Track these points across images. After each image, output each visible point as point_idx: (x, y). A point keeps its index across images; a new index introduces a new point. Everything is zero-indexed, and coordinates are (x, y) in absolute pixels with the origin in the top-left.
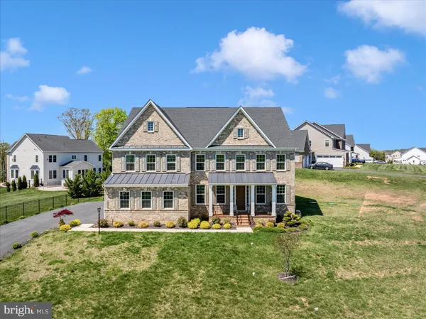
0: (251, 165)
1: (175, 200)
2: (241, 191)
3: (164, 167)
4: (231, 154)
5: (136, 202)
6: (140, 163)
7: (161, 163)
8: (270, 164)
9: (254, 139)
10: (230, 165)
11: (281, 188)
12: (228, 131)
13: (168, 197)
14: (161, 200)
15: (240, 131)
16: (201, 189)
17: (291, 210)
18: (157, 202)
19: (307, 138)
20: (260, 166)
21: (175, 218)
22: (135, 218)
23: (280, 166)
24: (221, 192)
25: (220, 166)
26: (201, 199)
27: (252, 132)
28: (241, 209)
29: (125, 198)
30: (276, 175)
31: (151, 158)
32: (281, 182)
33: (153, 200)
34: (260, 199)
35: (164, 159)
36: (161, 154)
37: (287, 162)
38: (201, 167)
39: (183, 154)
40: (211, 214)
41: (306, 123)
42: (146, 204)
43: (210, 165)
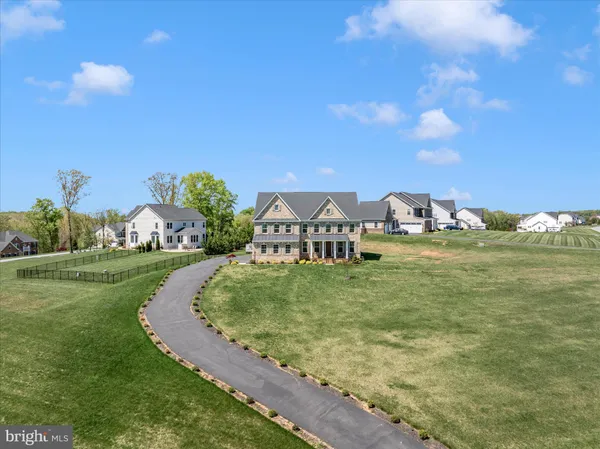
0: (334, 230)
1: (292, 249)
2: (329, 244)
3: (284, 231)
4: (323, 224)
5: (270, 250)
6: (271, 229)
7: (282, 229)
8: (346, 230)
9: (336, 214)
10: (322, 230)
11: (352, 243)
12: (321, 210)
13: (288, 247)
14: (284, 249)
15: (328, 210)
16: (305, 244)
17: (358, 256)
18: (281, 250)
19: (389, 208)
20: (340, 231)
21: (292, 259)
22: (270, 259)
23: (351, 230)
24: (317, 245)
25: (316, 231)
26: (305, 250)
27: (336, 211)
28: (329, 254)
29: (264, 248)
30: (350, 236)
31: (277, 226)
32: (351, 240)
33: (280, 249)
34: (340, 250)
35: (284, 226)
36: (283, 224)
37: (355, 228)
38: (305, 231)
39: (295, 224)
40: (311, 257)
41: (391, 194)
42: (276, 251)
43: (311, 230)
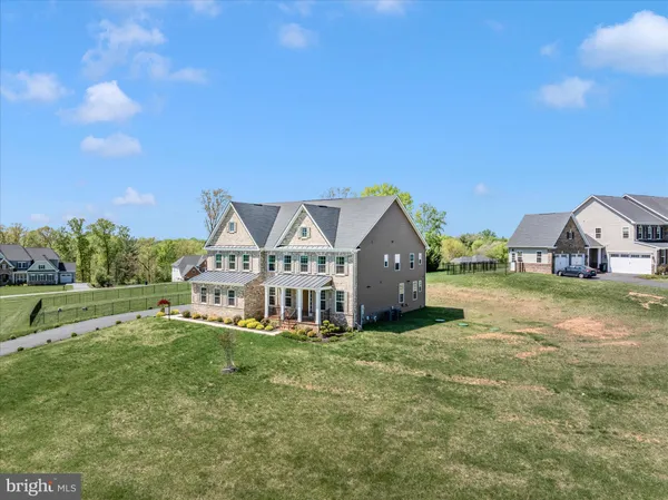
0: (312, 267)
1: (236, 298)
3: (241, 267)
4: (296, 255)
5: (210, 297)
6: (225, 262)
7: (238, 263)
8: (331, 266)
9: (315, 238)
10: (295, 266)
11: (340, 295)
12: (293, 230)
13: (232, 294)
14: (226, 297)
15: (304, 230)
20: (321, 268)
25: (288, 267)
27: (314, 231)
30: (335, 280)
31: (233, 258)
32: (339, 288)
33: (221, 297)
35: (242, 259)
36: (239, 254)
37: (345, 266)
38: (272, 267)
39: (254, 254)
41: (592, 200)
42: (218, 300)
43: (279, 266)
